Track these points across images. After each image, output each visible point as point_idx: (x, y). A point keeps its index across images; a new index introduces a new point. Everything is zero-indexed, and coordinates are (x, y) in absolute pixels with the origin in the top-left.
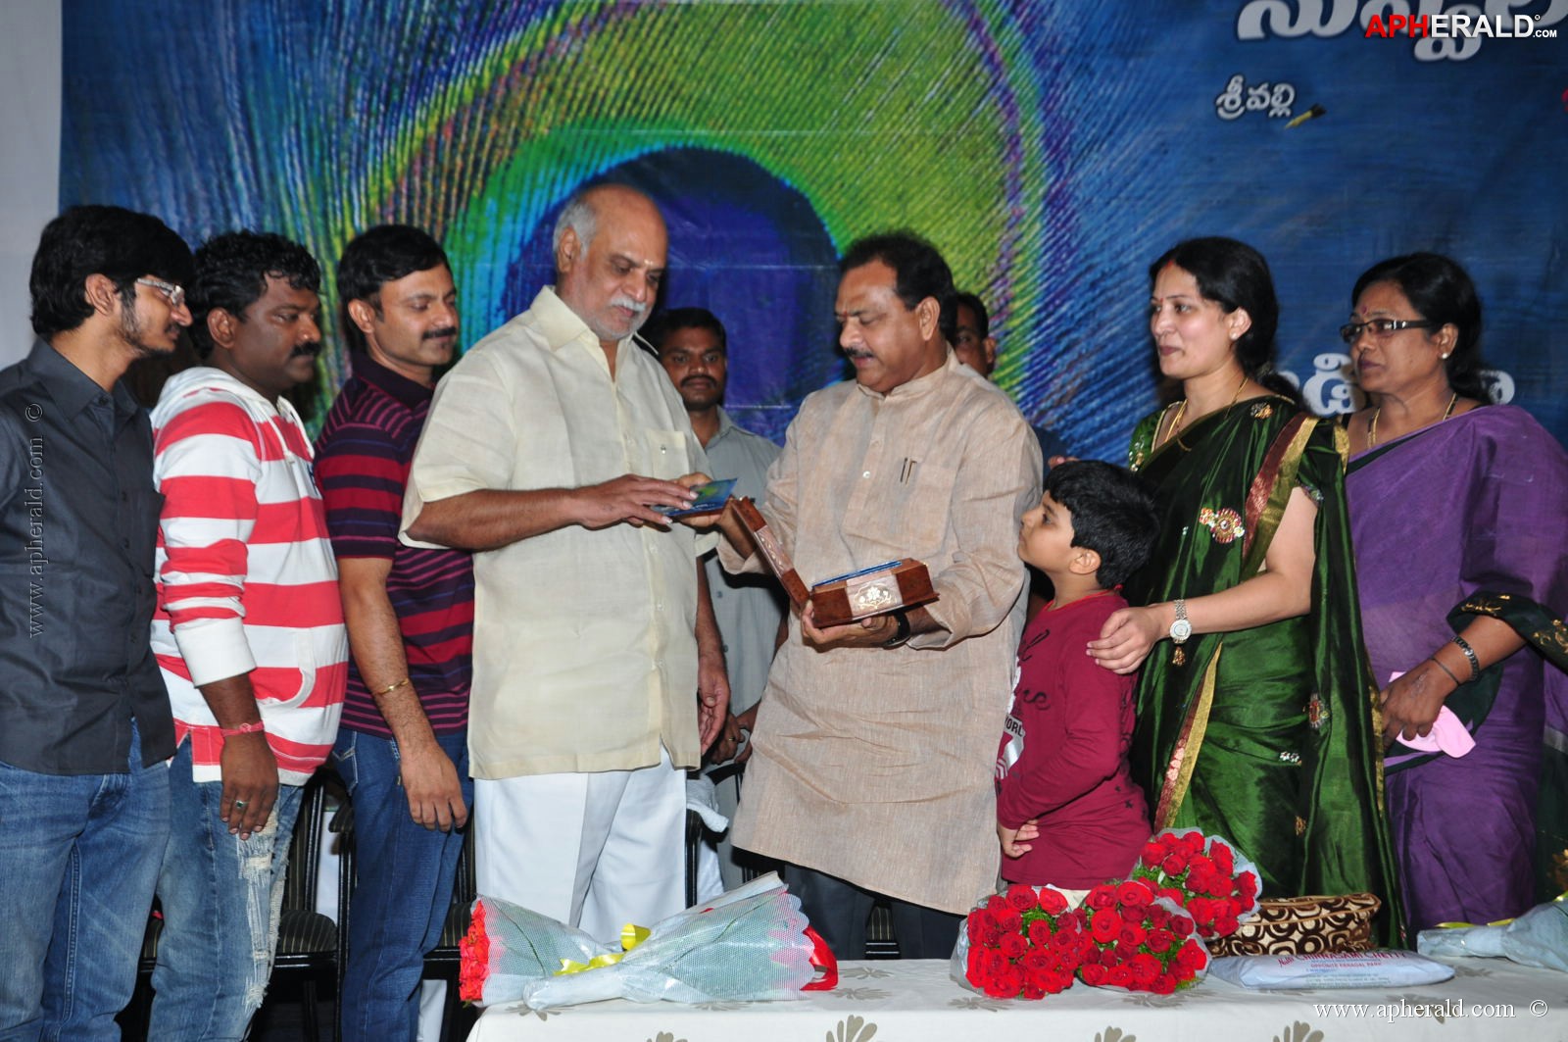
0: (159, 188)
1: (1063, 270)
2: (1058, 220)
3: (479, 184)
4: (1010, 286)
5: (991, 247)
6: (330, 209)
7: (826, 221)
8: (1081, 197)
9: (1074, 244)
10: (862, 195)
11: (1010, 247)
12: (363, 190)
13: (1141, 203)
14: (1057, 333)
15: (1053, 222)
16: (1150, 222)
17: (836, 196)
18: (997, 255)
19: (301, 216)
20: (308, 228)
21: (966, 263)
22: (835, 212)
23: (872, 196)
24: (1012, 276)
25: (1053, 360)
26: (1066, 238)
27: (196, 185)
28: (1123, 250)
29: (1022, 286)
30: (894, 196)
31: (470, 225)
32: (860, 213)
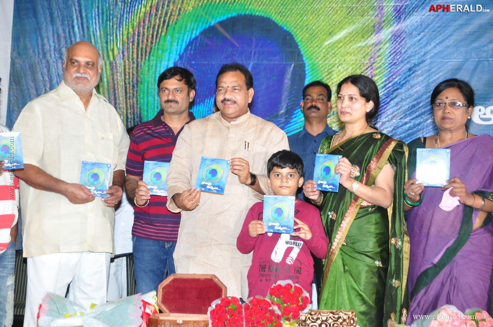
0: (47, 32)
1: (397, 63)
2: (397, 42)
3: (165, 30)
4: (374, 70)
5: (367, 54)
6: (109, 40)
7: (299, 44)
8: (408, 31)
9: (403, 51)
10: (315, 33)
11: (375, 54)
12: (121, 33)
13: (434, 33)
14: (393, 90)
15: (395, 43)
16: (438, 42)
17: (304, 33)
18: (370, 57)
19: (98, 43)
20: (100, 48)
21: (356, 60)
22: (303, 40)
23: (319, 33)
24: (375, 66)
25: (390, 101)
26: (399, 50)
27: (61, 31)
28: (425, 54)
29: (379, 70)
30: (328, 33)
31: (160, 47)
32: (314, 40)
